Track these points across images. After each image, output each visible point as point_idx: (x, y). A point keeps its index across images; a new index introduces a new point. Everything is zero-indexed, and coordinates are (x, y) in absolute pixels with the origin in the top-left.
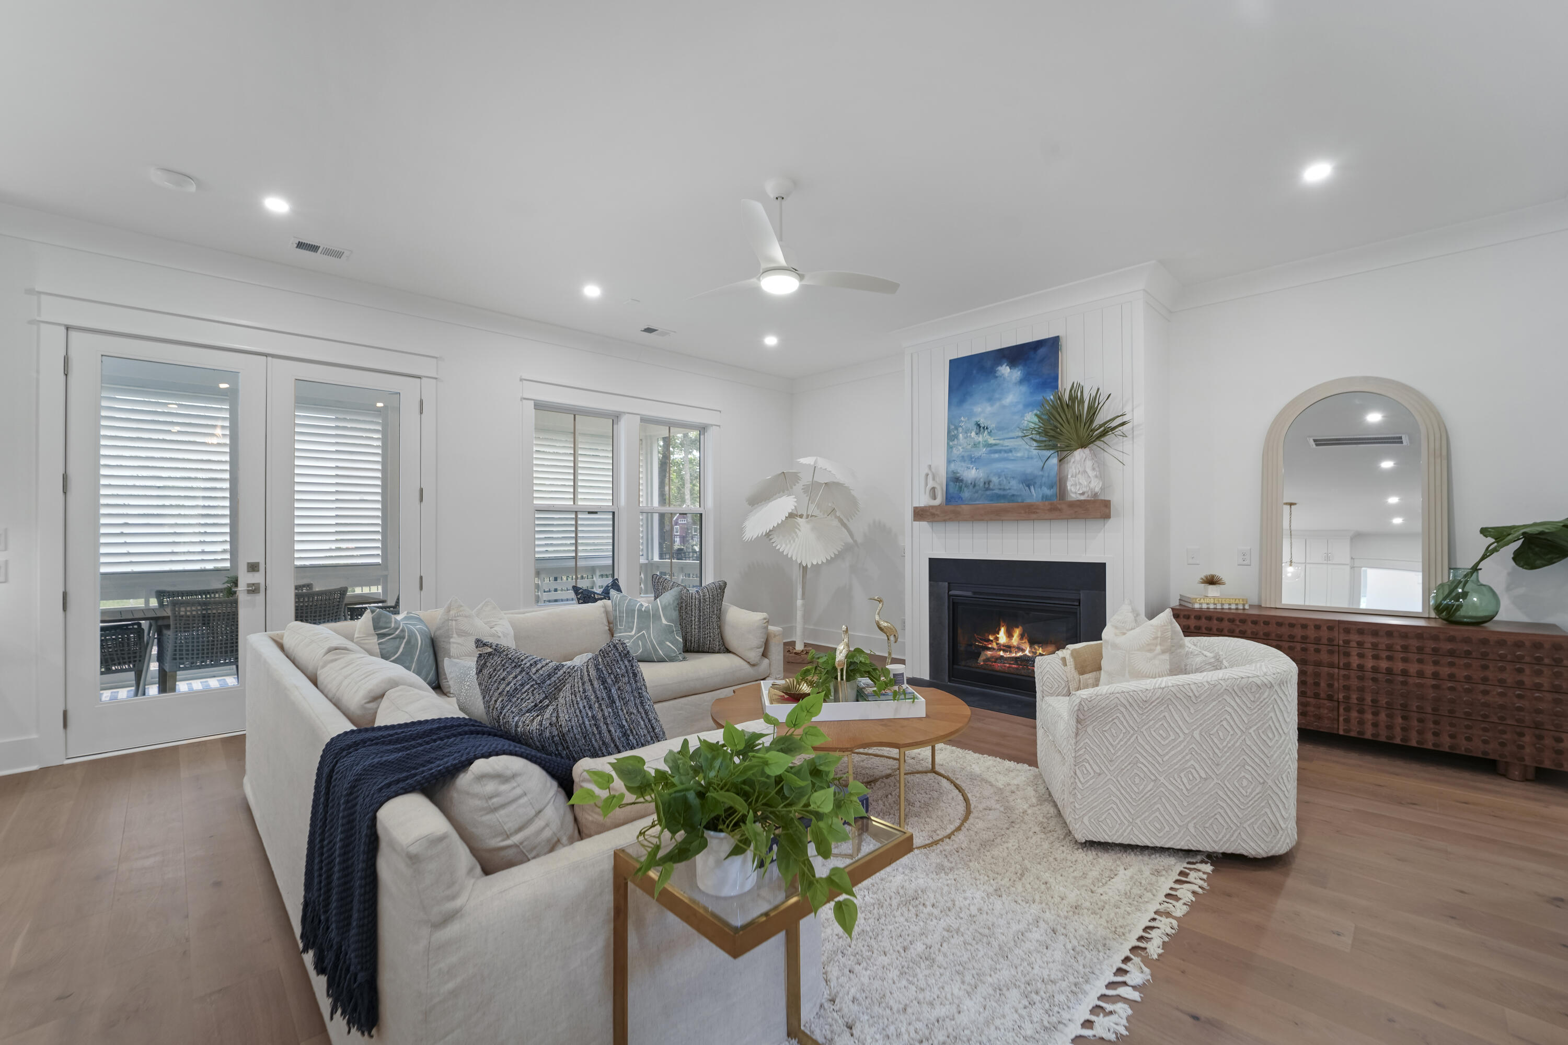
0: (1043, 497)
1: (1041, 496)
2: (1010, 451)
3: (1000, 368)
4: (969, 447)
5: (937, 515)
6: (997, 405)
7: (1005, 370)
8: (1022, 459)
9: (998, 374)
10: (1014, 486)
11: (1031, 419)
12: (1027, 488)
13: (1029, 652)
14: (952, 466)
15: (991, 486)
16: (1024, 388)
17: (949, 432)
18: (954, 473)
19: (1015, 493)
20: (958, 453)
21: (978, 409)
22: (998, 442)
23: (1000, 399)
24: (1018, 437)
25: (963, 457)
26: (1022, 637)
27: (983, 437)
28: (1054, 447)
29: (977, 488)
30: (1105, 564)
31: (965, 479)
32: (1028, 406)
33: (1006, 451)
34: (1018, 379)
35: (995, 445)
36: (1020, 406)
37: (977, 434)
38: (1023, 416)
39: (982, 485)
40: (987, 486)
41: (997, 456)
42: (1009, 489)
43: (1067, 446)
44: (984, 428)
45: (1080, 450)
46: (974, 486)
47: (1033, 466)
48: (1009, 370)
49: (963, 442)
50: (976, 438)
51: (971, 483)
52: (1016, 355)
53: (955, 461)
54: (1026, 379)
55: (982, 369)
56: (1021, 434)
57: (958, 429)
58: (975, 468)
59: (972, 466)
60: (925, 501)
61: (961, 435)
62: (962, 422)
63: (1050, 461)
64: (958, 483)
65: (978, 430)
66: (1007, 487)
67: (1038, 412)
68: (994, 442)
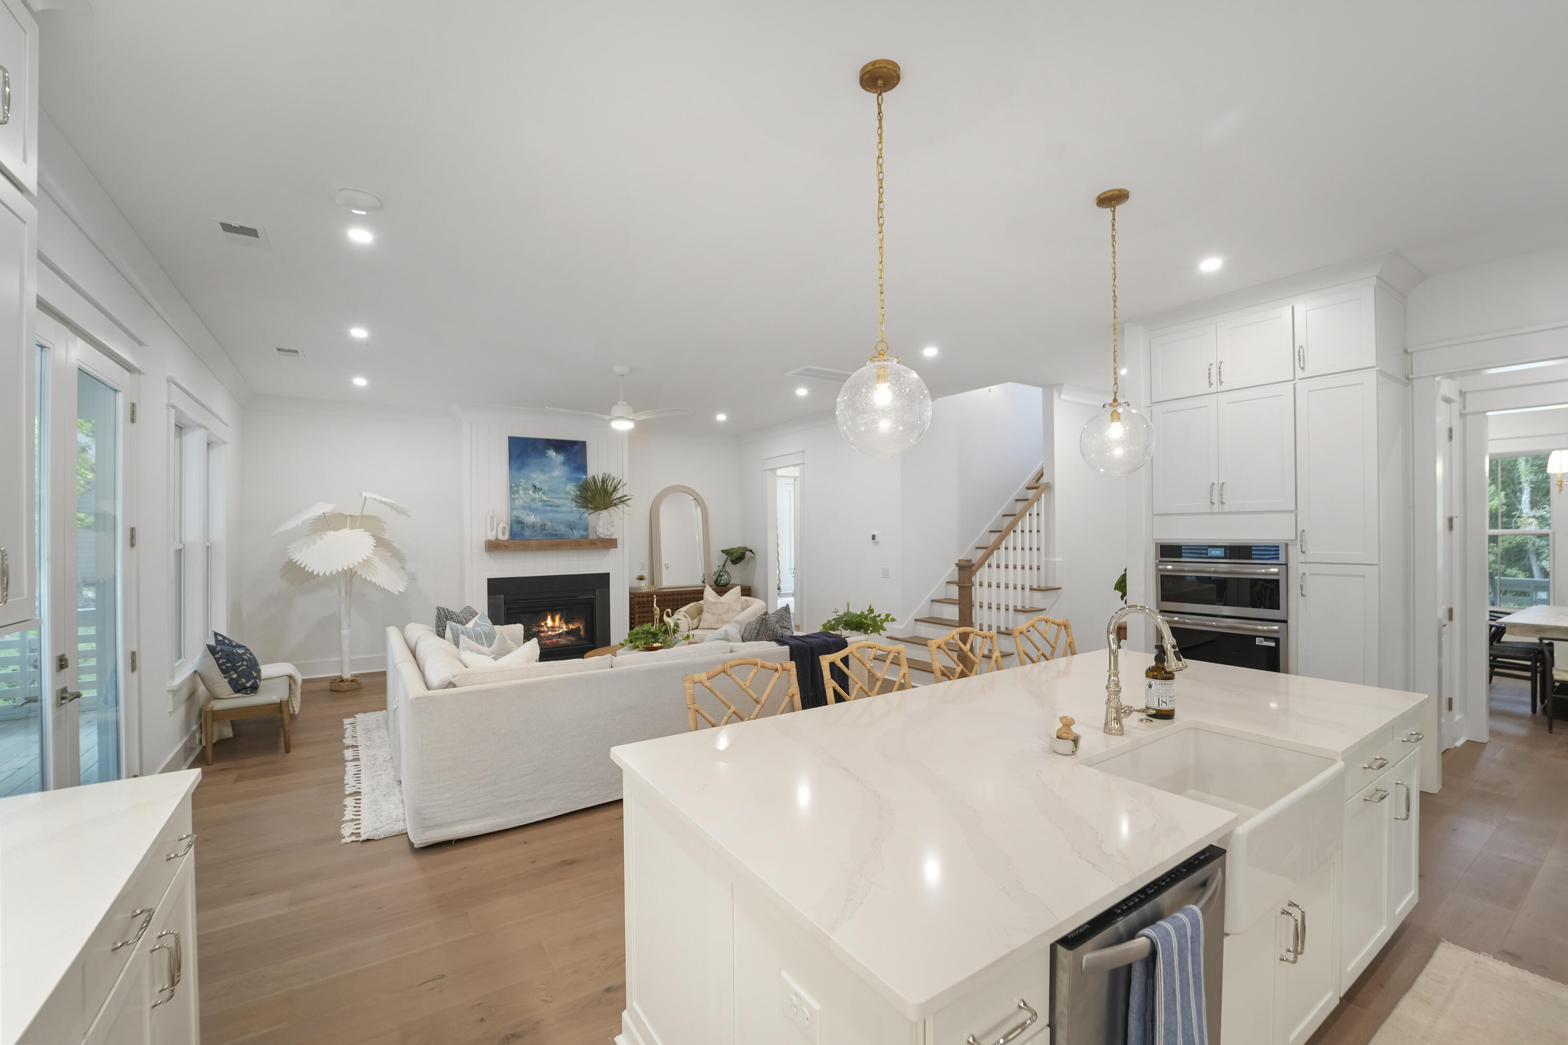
0: (581, 536)
1: (579, 535)
2: (559, 506)
3: (548, 451)
4: (528, 500)
5: (510, 547)
6: (548, 475)
7: (552, 453)
8: (567, 512)
9: (547, 455)
10: (562, 528)
11: (571, 488)
12: (571, 530)
13: (566, 628)
14: (515, 513)
15: (546, 528)
16: (566, 468)
17: (511, 488)
18: (516, 517)
19: (564, 533)
21: (534, 475)
22: (550, 499)
23: (550, 472)
24: (563, 498)
25: (523, 507)
26: (560, 619)
27: (538, 495)
28: (586, 507)
29: (536, 528)
31: (526, 522)
32: (570, 480)
33: (555, 506)
34: (561, 462)
35: (548, 501)
36: (564, 479)
37: (534, 492)
38: (566, 485)
39: (539, 526)
40: (543, 527)
41: (549, 508)
42: (559, 530)
43: (596, 507)
44: (539, 489)
45: (604, 510)
46: (534, 527)
47: (573, 517)
48: (555, 454)
49: (523, 497)
50: (533, 495)
51: (531, 525)
52: (561, 446)
53: (517, 509)
54: (566, 463)
55: (535, 449)
56: (565, 496)
57: (518, 487)
58: (533, 516)
59: (531, 514)
60: (491, 536)
61: (521, 492)
62: (522, 482)
63: (583, 516)
64: (520, 525)
65: (534, 490)
66: (557, 529)
67: (576, 485)
68: (547, 499)
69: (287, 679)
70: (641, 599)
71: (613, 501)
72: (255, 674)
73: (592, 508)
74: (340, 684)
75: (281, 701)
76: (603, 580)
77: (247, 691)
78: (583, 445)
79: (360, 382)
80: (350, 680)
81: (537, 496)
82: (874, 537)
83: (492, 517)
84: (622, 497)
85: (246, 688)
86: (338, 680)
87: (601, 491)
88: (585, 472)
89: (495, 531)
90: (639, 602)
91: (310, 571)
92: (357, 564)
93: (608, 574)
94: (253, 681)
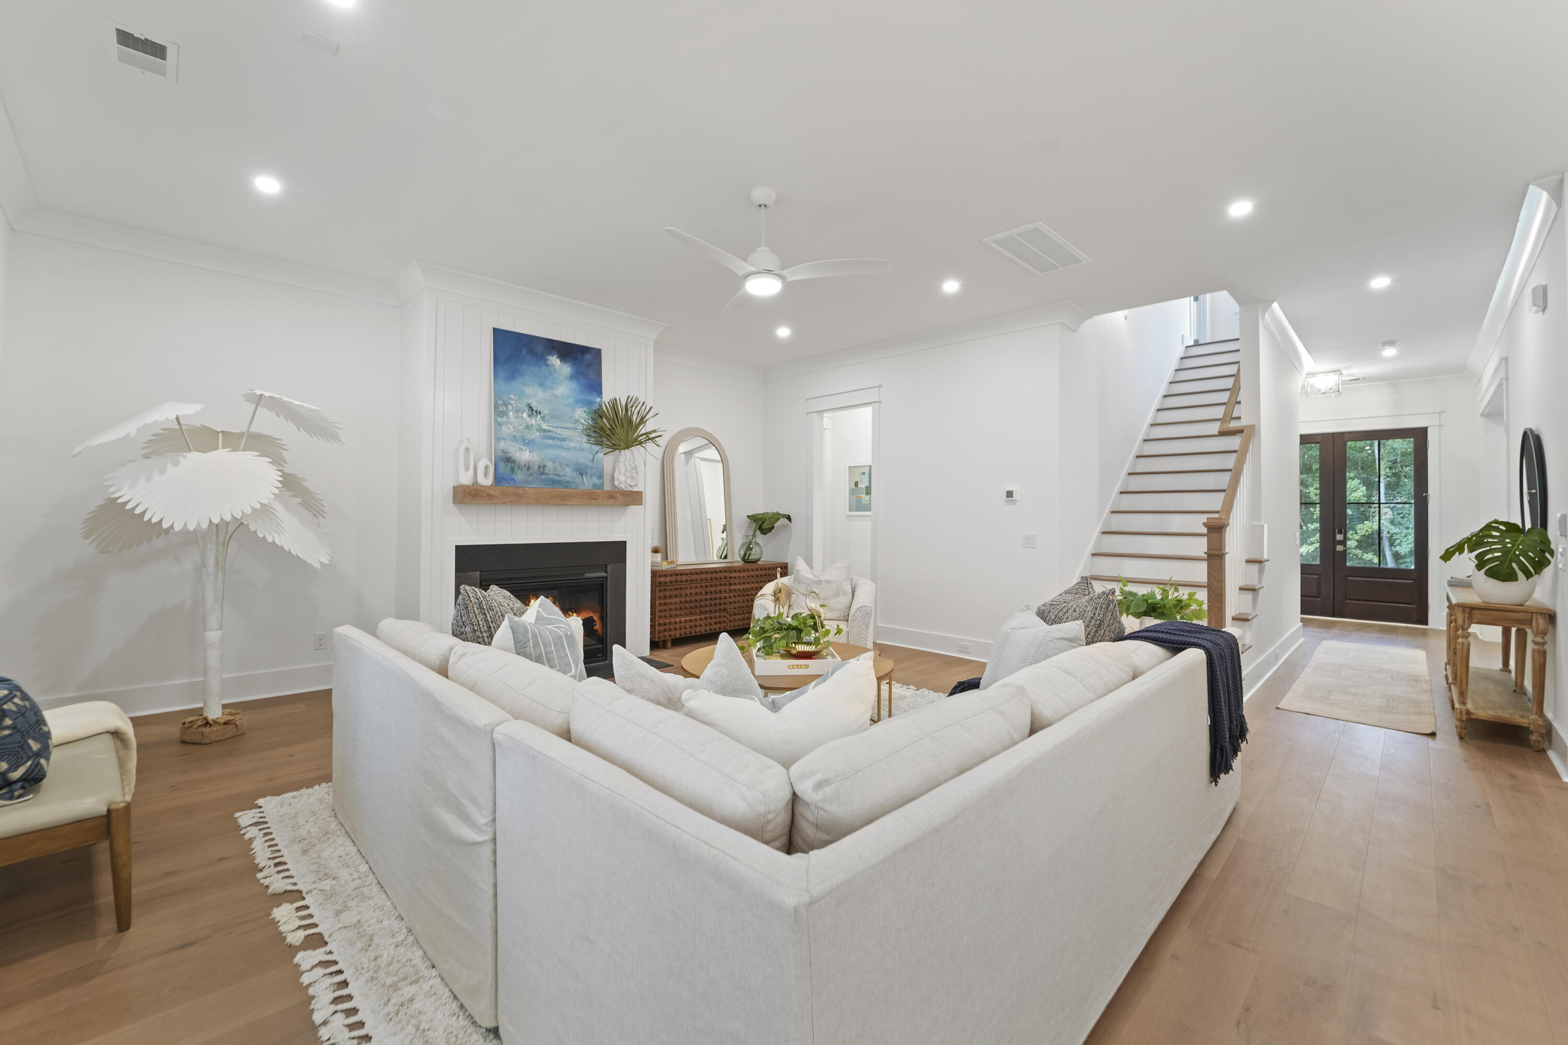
0: (593, 486)
1: (591, 484)
2: (564, 440)
3: (550, 357)
4: (521, 428)
5: (496, 496)
6: (549, 393)
7: (555, 361)
8: (575, 449)
9: (548, 362)
10: (569, 474)
11: (581, 415)
12: (580, 476)
14: (502, 445)
15: (546, 471)
16: (574, 385)
17: (496, 407)
18: (503, 451)
19: (570, 480)
20: (509, 431)
21: (529, 391)
22: (551, 429)
23: (551, 388)
24: (571, 428)
25: (514, 437)
27: (536, 420)
28: (600, 444)
29: (531, 471)
30: (627, 542)
31: (517, 460)
32: (579, 402)
33: (559, 439)
34: (568, 374)
35: (549, 431)
36: (571, 401)
37: (529, 416)
38: (574, 410)
39: (536, 468)
40: (542, 470)
41: (550, 442)
42: (564, 476)
43: (615, 445)
44: (536, 412)
45: (626, 450)
46: (528, 469)
47: (584, 457)
48: (559, 363)
49: (515, 421)
50: (529, 420)
51: (525, 466)
52: (568, 351)
53: (504, 439)
54: (574, 377)
55: (532, 352)
56: (572, 426)
57: (507, 407)
58: (528, 450)
59: (525, 448)
60: (466, 479)
61: (511, 413)
62: (513, 399)
63: (596, 456)
64: (509, 464)
65: (530, 413)
66: (562, 474)
67: (587, 410)
68: (547, 428)
69: (108, 738)
70: (662, 579)
71: (639, 436)
72: (35, 746)
73: (609, 447)
74: (204, 730)
75: (109, 811)
76: (617, 551)
77: (12, 792)
78: (598, 352)
80: (223, 721)
81: (533, 422)
82: (1010, 494)
83: (467, 449)
84: (650, 433)
85: (10, 783)
86: (199, 723)
87: (623, 420)
88: (600, 393)
89: (471, 471)
90: (660, 583)
91: (153, 521)
92: (249, 511)
93: (624, 543)
94: (29, 763)
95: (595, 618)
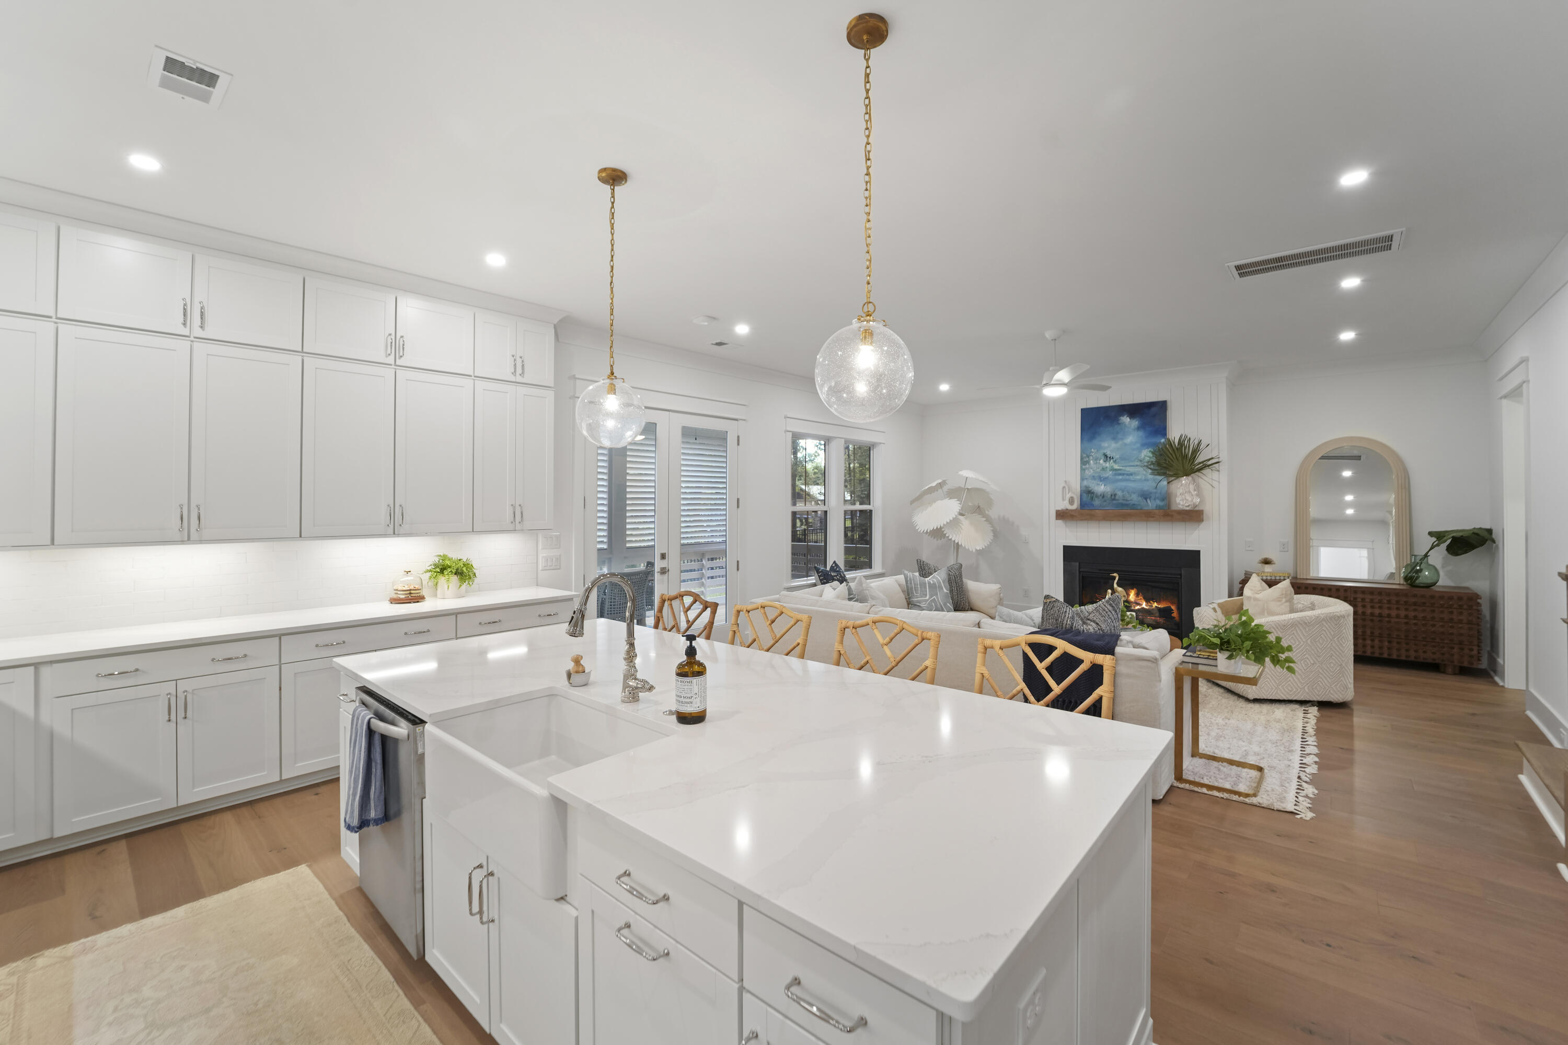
0: (1156, 507)
1: (1155, 506)
2: (1131, 474)
3: (1122, 418)
4: (1099, 470)
5: (1078, 516)
6: (1120, 442)
7: (1126, 419)
8: (1140, 480)
9: (1120, 422)
10: (1135, 498)
11: (1146, 454)
12: (1144, 500)
13: (1146, 606)
14: (1085, 483)
15: (1117, 498)
16: (1141, 433)
17: (1082, 459)
18: (1086, 487)
19: (1136, 503)
20: (1090, 474)
21: (1105, 444)
22: (1121, 468)
23: (1122, 439)
24: (1137, 466)
25: (1094, 476)
26: (1137, 595)
27: (1109, 464)
28: (1164, 474)
29: (1105, 498)
30: (1199, 551)
31: (1095, 492)
32: (1145, 445)
33: (1127, 475)
34: (1136, 427)
35: (1119, 470)
36: (1138, 445)
37: (1105, 461)
38: (1140, 452)
39: (1109, 496)
40: (1113, 497)
41: (1120, 477)
42: (1131, 500)
43: (1176, 474)
44: (1110, 458)
45: (1187, 477)
46: (1103, 497)
47: (1148, 486)
48: (1129, 419)
49: (1094, 467)
50: (1104, 464)
51: (1101, 495)
52: (1134, 410)
53: (1087, 479)
54: (1142, 427)
55: (1108, 417)
58: (1103, 485)
59: (1101, 483)
60: (1062, 506)
61: (1092, 461)
63: (1161, 484)
64: (1090, 495)
65: (1106, 459)
66: (1129, 499)
67: (1152, 450)
68: (1118, 468)
71: (1196, 465)
73: (1171, 476)
76: (1188, 558)
78: (1163, 405)
79: (944, 387)
84: (1206, 462)
88: (1164, 434)
89: (1065, 501)
93: (1194, 552)
95: (1173, 607)
